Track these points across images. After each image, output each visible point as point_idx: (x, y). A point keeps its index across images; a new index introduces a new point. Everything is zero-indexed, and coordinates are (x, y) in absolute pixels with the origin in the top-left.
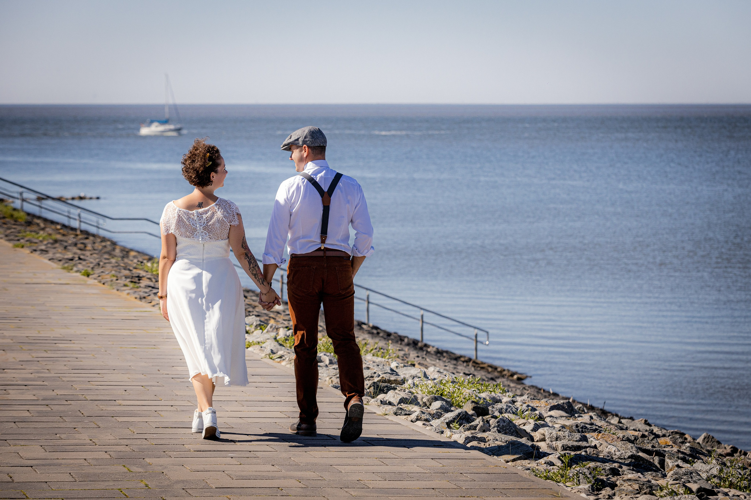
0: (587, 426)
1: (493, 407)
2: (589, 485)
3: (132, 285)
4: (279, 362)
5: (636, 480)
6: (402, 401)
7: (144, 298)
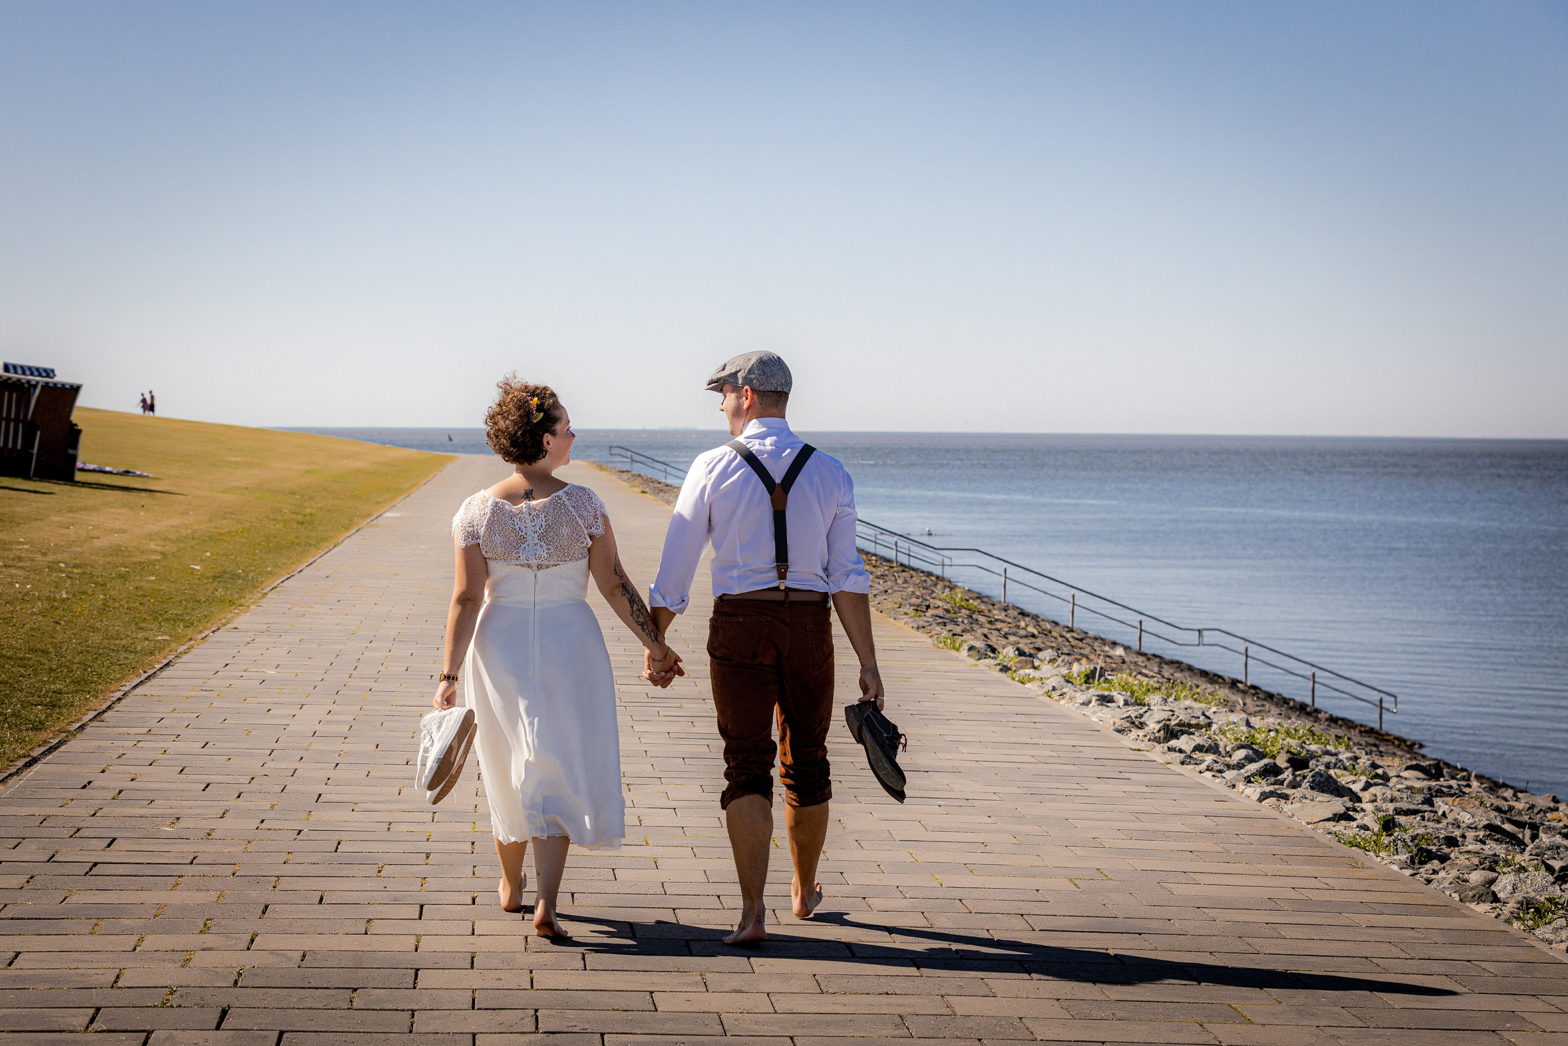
0: (1443, 789)
1: (1318, 761)
2: (1408, 855)
3: (913, 613)
4: (1057, 701)
5: (1478, 853)
6: (1198, 748)
7: (924, 627)
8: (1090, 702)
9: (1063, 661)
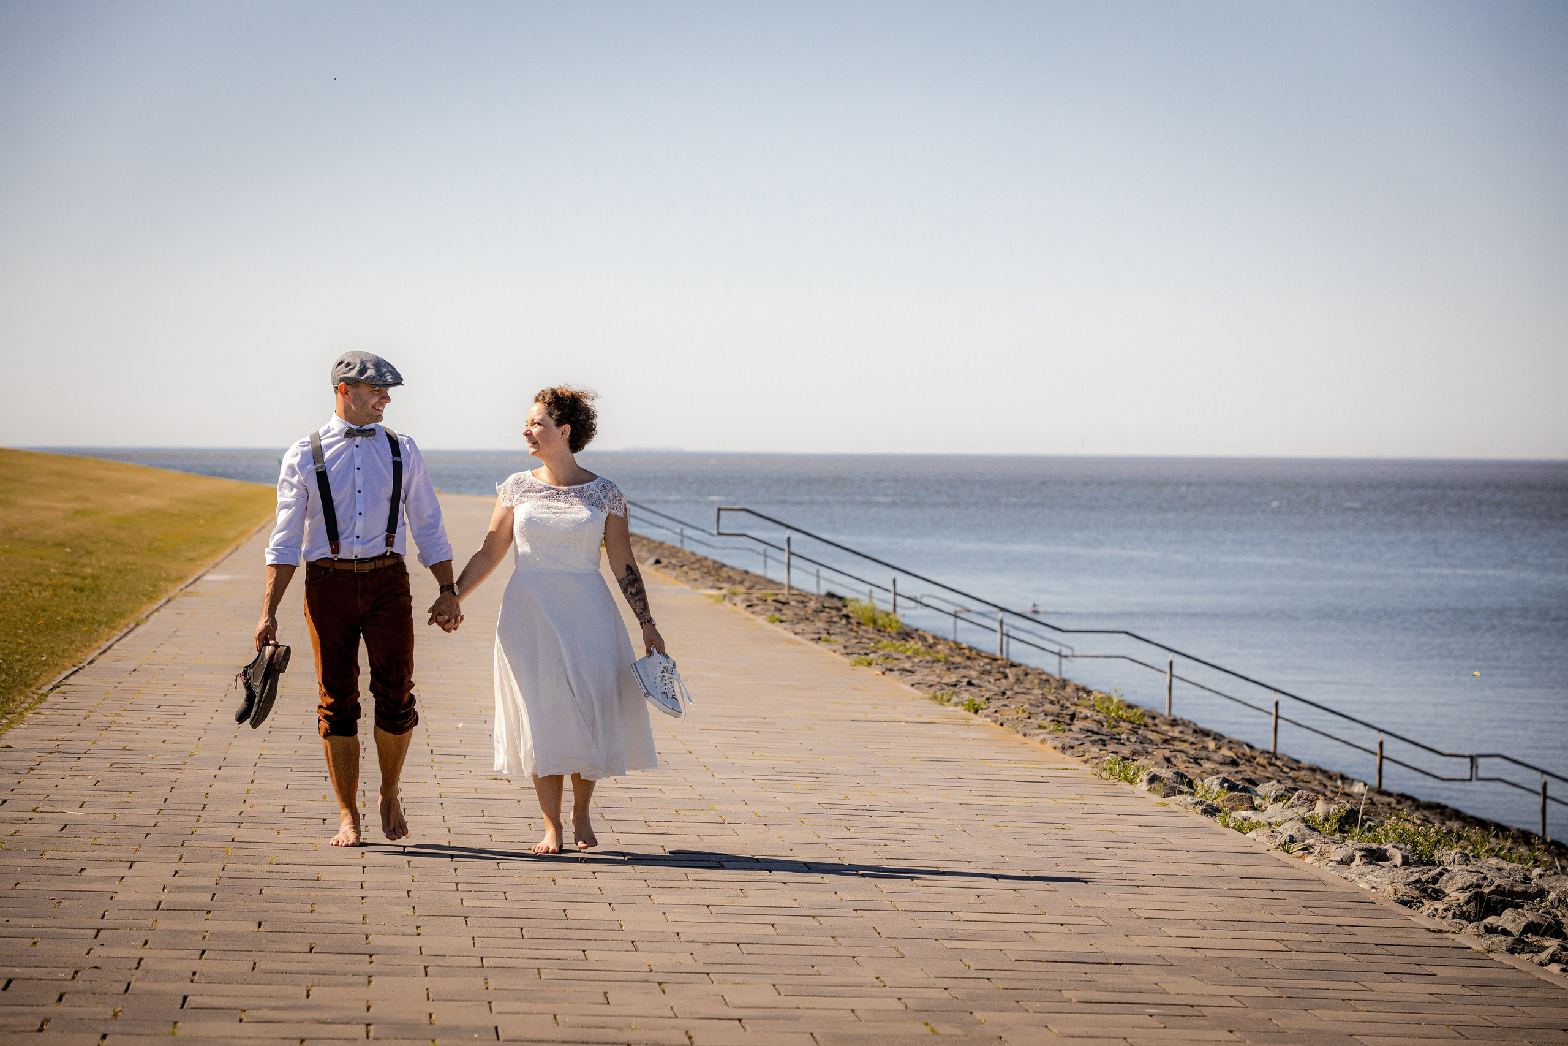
3: (1052, 727)
4: (1299, 858)
7: (1072, 747)
8: (1352, 859)
9: (1299, 798)
